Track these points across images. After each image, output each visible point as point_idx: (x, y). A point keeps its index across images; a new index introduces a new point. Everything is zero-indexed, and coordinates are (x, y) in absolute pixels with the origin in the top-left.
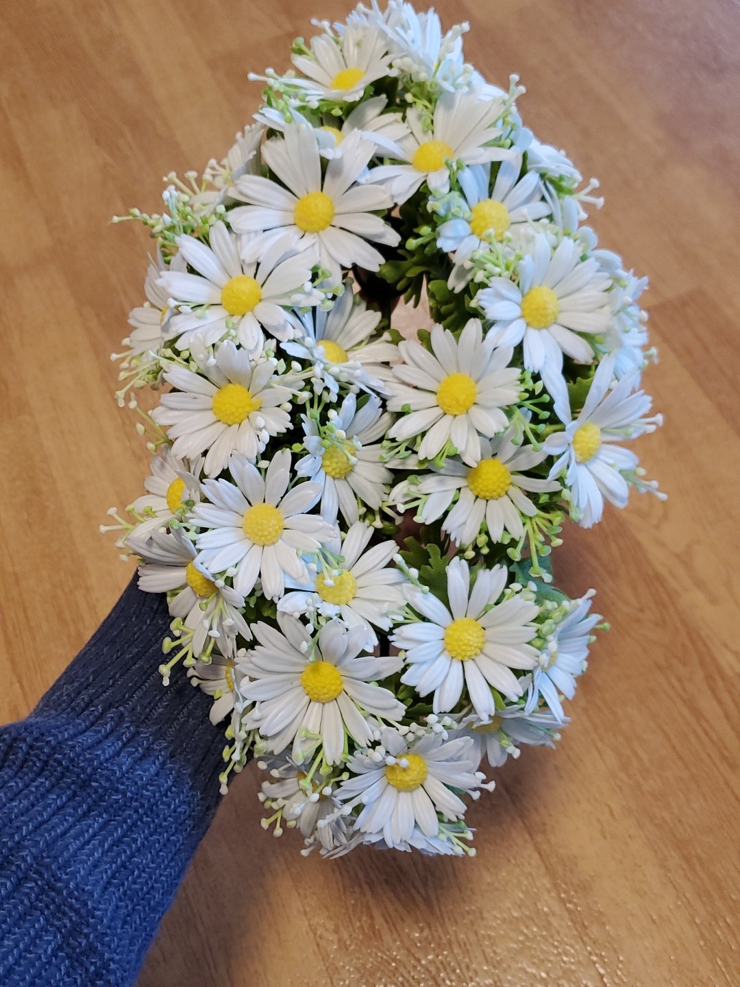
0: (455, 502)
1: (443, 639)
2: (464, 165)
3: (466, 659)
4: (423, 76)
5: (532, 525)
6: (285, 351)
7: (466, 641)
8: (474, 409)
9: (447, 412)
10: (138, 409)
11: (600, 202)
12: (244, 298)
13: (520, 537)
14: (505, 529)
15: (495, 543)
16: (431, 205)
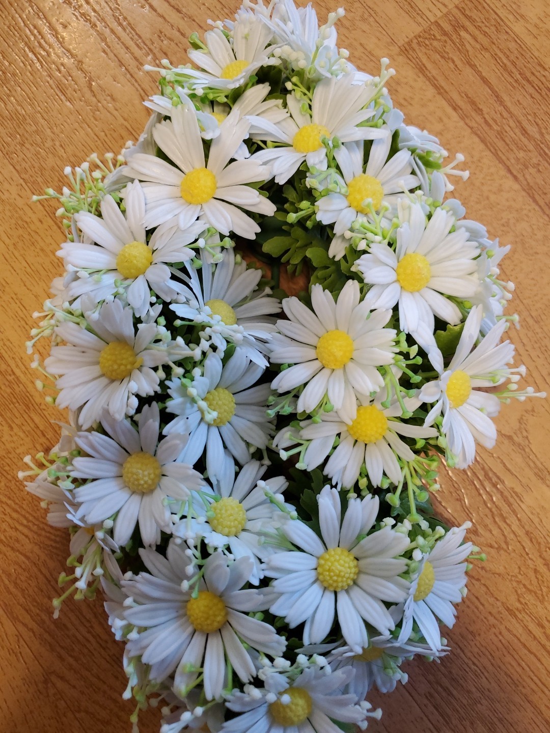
0: (335, 448)
1: (316, 569)
2: (340, 143)
3: (338, 590)
4: (302, 64)
5: (409, 469)
6: (174, 312)
7: (337, 572)
8: (351, 365)
9: (326, 366)
10: (40, 368)
11: (466, 174)
12: (135, 262)
13: (399, 482)
14: (385, 474)
15: (375, 487)
16: (310, 182)
